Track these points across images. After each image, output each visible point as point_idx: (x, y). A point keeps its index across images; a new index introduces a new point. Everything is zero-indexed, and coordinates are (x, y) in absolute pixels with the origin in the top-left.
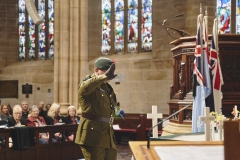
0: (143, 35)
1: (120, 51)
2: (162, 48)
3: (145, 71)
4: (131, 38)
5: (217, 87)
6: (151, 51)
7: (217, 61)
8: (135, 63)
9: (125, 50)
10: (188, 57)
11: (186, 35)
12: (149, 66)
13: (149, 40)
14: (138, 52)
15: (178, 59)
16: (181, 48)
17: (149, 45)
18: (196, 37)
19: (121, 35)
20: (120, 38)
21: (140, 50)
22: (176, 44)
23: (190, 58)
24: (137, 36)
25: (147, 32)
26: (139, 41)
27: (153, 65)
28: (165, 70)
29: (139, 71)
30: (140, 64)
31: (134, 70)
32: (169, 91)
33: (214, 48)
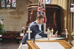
0: (12, 2)
1: (3, 7)
2: (20, 7)
3: (13, 15)
6: (15, 8)
8: (9, 13)
10: (33, 11)
12: (15, 14)
13: (15, 4)
14: (11, 9)
15: (30, 12)
16: (31, 8)
17: (15, 6)
18: (39, 4)
19: (4, 2)
20: (4, 3)
21: (11, 8)
22: (29, 6)
24: (10, 2)
25: (14, 1)
26: (11, 4)
27: (16, 13)
28: (21, 15)
29: (11, 15)
30: (11, 13)
31: (9, 15)
32: (26, 23)
33: (44, 8)
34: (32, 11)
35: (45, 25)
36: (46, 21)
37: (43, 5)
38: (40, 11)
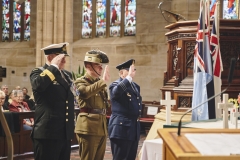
0: (126, 18)
1: (102, 34)
2: (146, 33)
3: (128, 56)
4: (113, 21)
6: (134, 35)
8: (118, 48)
9: (107, 34)
11: (181, 18)
12: (133, 51)
13: (132, 24)
14: (121, 36)
17: (132, 29)
19: (102, 17)
21: (123, 33)
22: (171, 28)
24: (120, 18)
25: (130, 16)
26: (122, 25)
27: (137, 49)
28: (149, 55)
29: (122, 56)
30: (122, 48)
31: (117, 55)
33: (215, 33)
34: (180, 43)
35: (218, 82)
37: (212, 23)
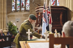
0: (26, 6)
1: (18, 11)
5: (50, 23)
6: (29, 11)
7: (50, 15)
8: (24, 15)
9: (20, 11)
11: (40, 6)
13: (28, 7)
14: (25, 11)
15: (38, 14)
16: (39, 10)
17: (28, 9)
18: (44, 7)
19: (19, 5)
20: (19, 6)
21: (25, 10)
22: (37, 9)
23: (42, 13)
24: (24, 6)
25: (28, 5)
26: (25, 8)
29: (25, 18)
31: (23, 17)
33: (49, 10)
34: (40, 13)
36: (52, 22)
38: (44, 13)
